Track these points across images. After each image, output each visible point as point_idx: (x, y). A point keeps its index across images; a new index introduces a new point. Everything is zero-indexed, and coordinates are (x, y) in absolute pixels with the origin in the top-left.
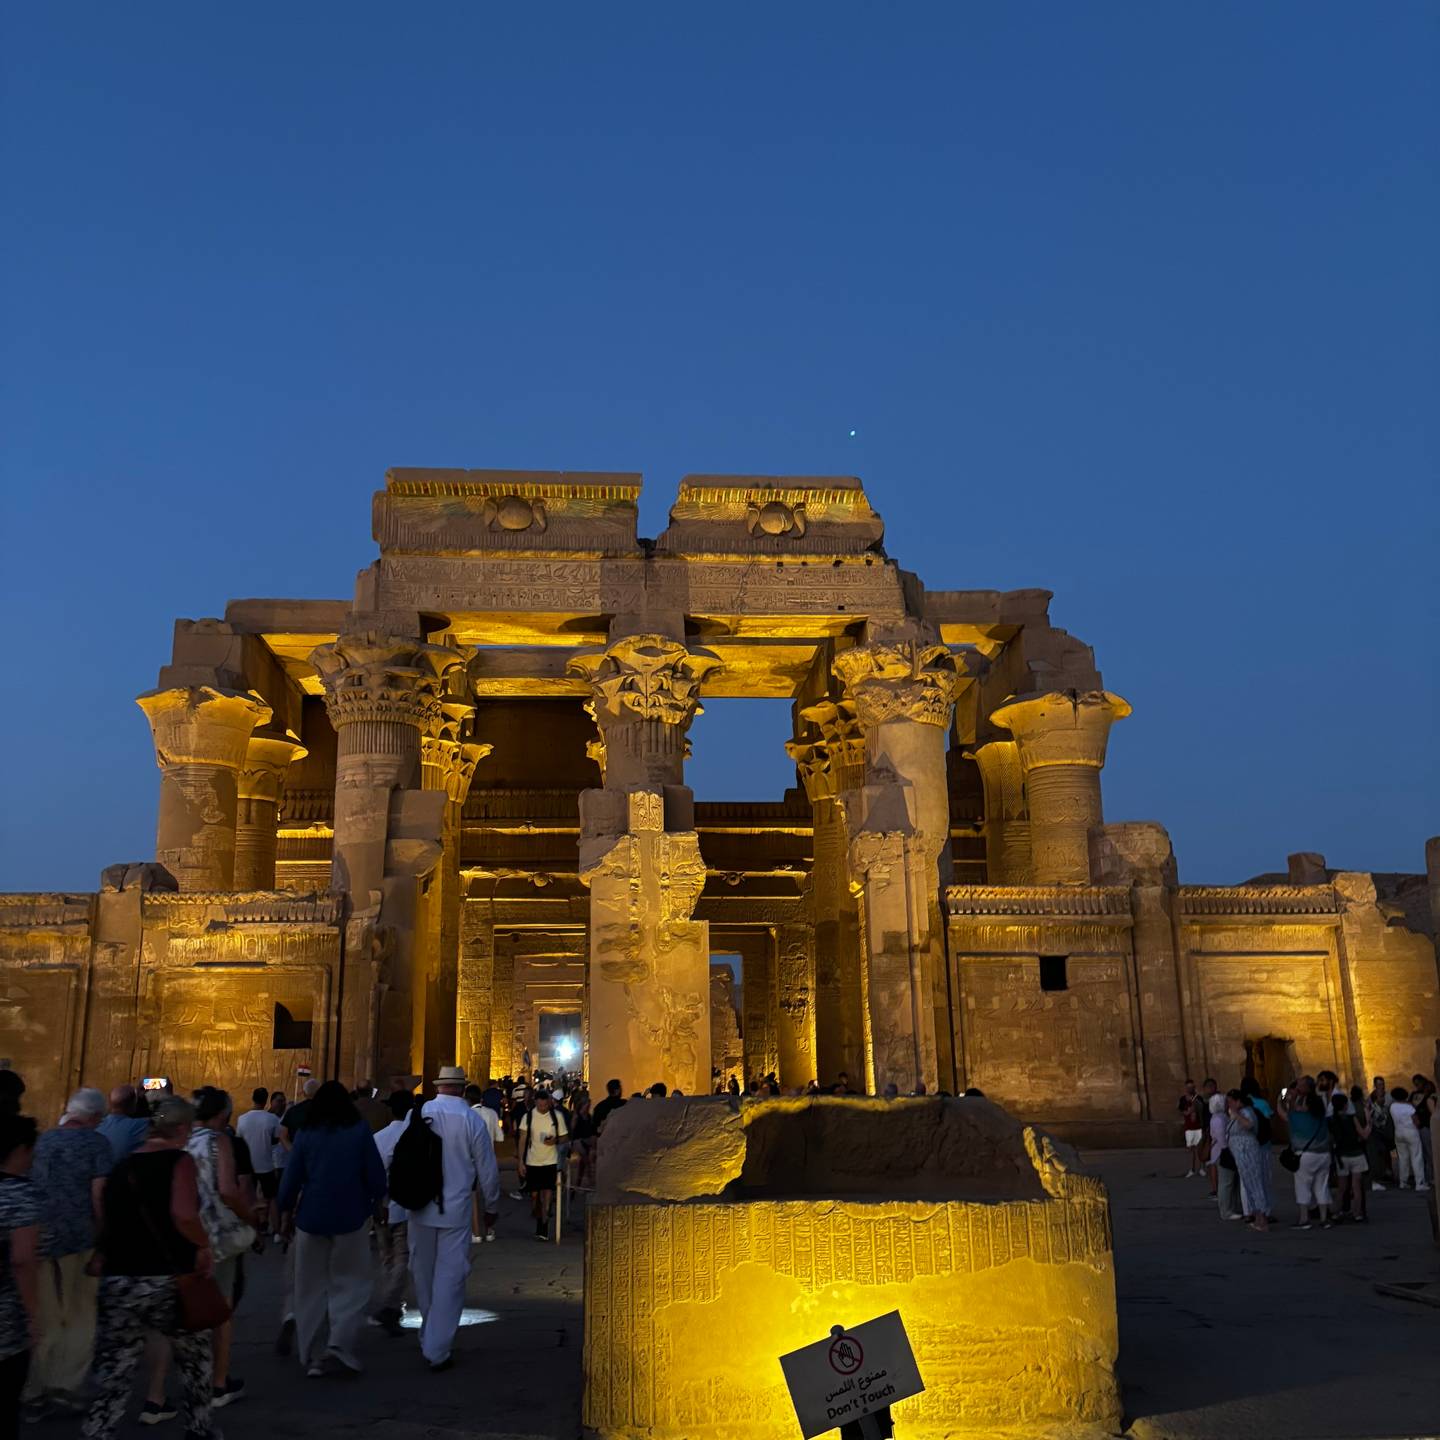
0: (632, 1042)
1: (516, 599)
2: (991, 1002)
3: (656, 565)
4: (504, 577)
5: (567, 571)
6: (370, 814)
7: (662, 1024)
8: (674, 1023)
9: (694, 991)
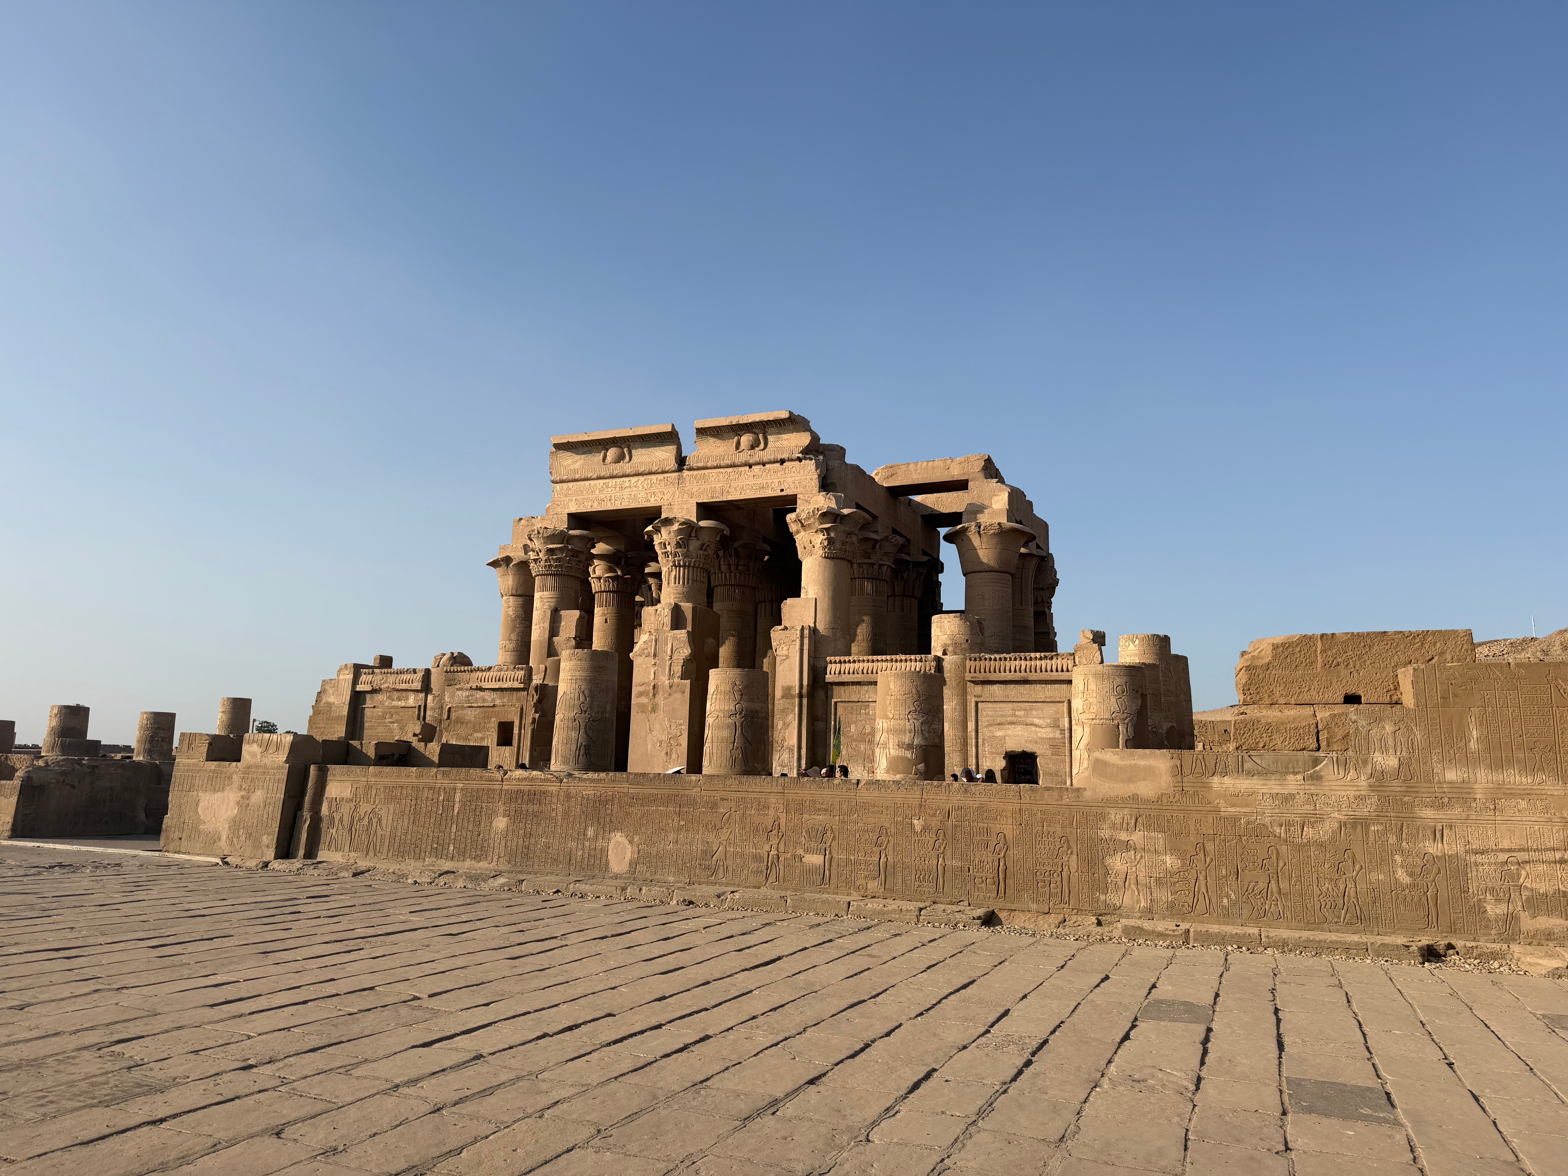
0: (649, 746)
1: (613, 501)
2: (850, 726)
3: (684, 475)
4: (609, 490)
5: (640, 483)
6: (542, 625)
7: (664, 737)
8: (670, 737)
9: (680, 719)
